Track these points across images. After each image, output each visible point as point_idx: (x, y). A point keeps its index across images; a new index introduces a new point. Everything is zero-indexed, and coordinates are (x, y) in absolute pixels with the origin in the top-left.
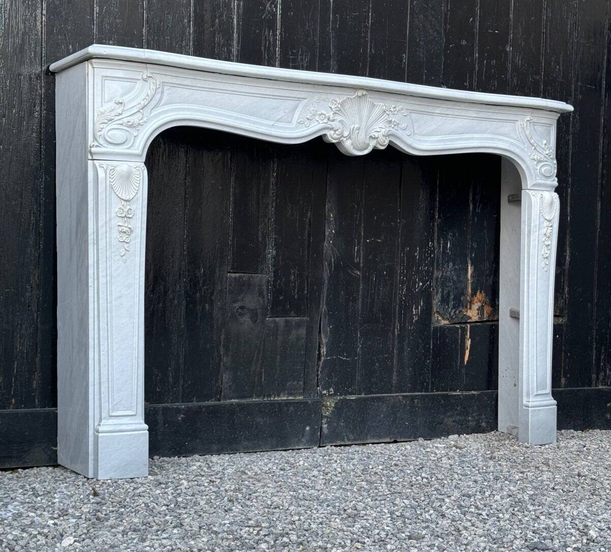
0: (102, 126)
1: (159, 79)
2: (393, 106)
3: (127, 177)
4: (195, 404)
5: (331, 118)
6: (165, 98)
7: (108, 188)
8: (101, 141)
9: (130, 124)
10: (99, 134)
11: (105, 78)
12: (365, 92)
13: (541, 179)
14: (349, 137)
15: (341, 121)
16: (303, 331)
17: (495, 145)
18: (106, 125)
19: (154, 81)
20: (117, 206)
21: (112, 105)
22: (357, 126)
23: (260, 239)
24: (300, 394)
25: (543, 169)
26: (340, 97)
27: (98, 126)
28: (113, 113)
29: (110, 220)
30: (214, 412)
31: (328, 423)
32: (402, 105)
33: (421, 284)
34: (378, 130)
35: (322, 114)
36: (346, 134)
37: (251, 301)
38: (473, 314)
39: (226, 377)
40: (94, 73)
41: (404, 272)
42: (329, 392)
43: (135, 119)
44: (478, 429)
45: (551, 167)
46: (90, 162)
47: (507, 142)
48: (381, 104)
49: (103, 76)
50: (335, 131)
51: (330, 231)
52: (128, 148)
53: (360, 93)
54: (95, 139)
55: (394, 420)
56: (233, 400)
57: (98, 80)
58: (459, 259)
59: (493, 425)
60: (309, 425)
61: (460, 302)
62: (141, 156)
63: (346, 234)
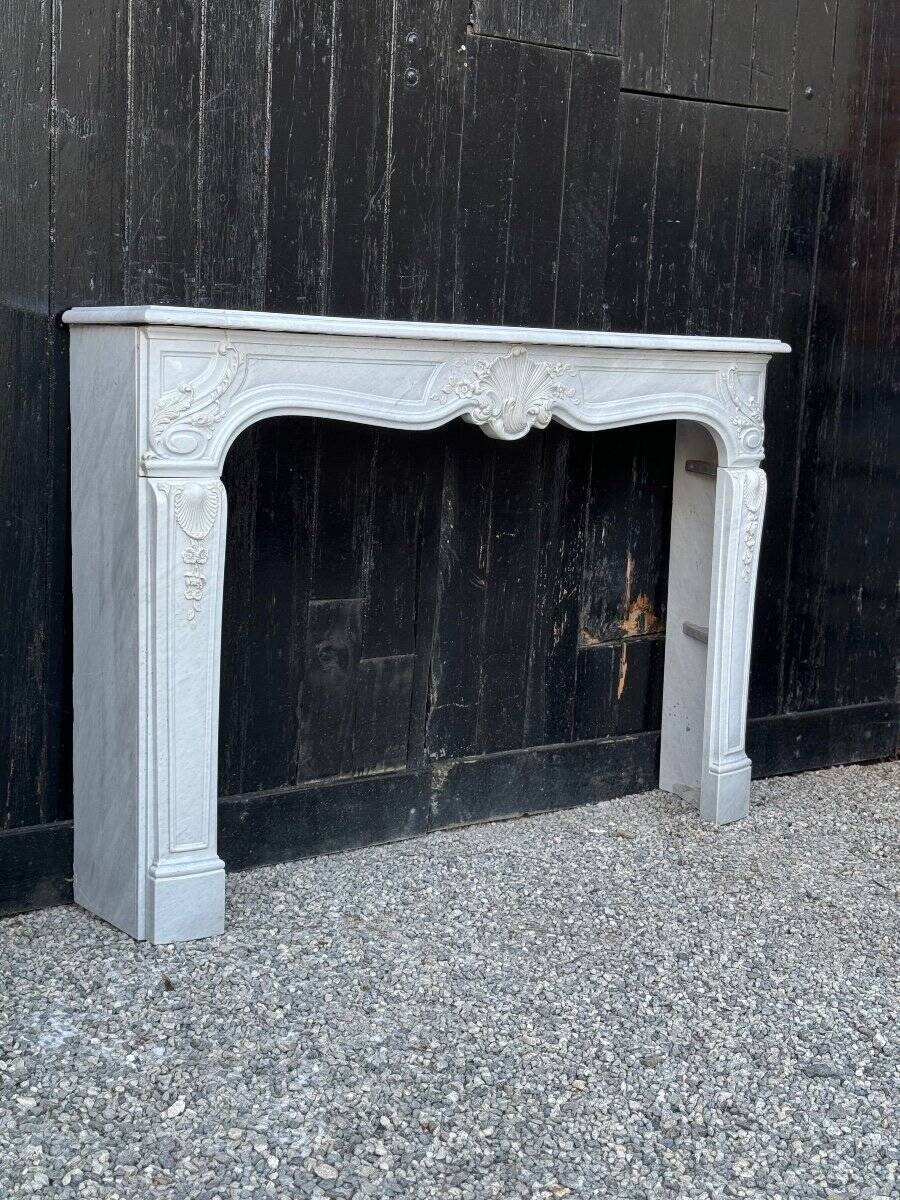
0: (161, 428)
1: (242, 350)
2: (559, 364)
3: (200, 505)
4: (262, 794)
5: (477, 391)
6: (250, 378)
7: (171, 523)
8: (160, 451)
9: (202, 422)
10: (157, 439)
11: (165, 353)
12: (523, 349)
13: (745, 453)
14: (500, 416)
15: (490, 394)
16: (408, 675)
17: (687, 409)
18: (166, 426)
19: (236, 355)
20: (182, 548)
21: (174, 395)
22: (511, 399)
23: (354, 548)
24: (403, 763)
25: (749, 438)
26: (489, 358)
27: (155, 428)
28: (178, 407)
29: (174, 568)
30: (289, 803)
31: (438, 799)
32: (569, 361)
33: (565, 592)
34: (539, 402)
35: (464, 384)
36: (496, 412)
37: (339, 639)
38: (630, 626)
39: (303, 750)
40: (151, 349)
41: (543, 577)
42: (439, 754)
43: (209, 415)
44: (633, 789)
45: (756, 433)
46: (142, 481)
47: (703, 402)
48: (544, 363)
49: (162, 352)
50: (482, 409)
51: (447, 526)
52: (199, 459)
53: (517, 351)
54: (150, 446)
55: (526, 786)
56: (312, 782)
57: (155, 357)
58: (616, 551)
59: (653, 782)
60: (415, 806)
61: (615, 613)
62: (217, 469)
63: (468, 530)
